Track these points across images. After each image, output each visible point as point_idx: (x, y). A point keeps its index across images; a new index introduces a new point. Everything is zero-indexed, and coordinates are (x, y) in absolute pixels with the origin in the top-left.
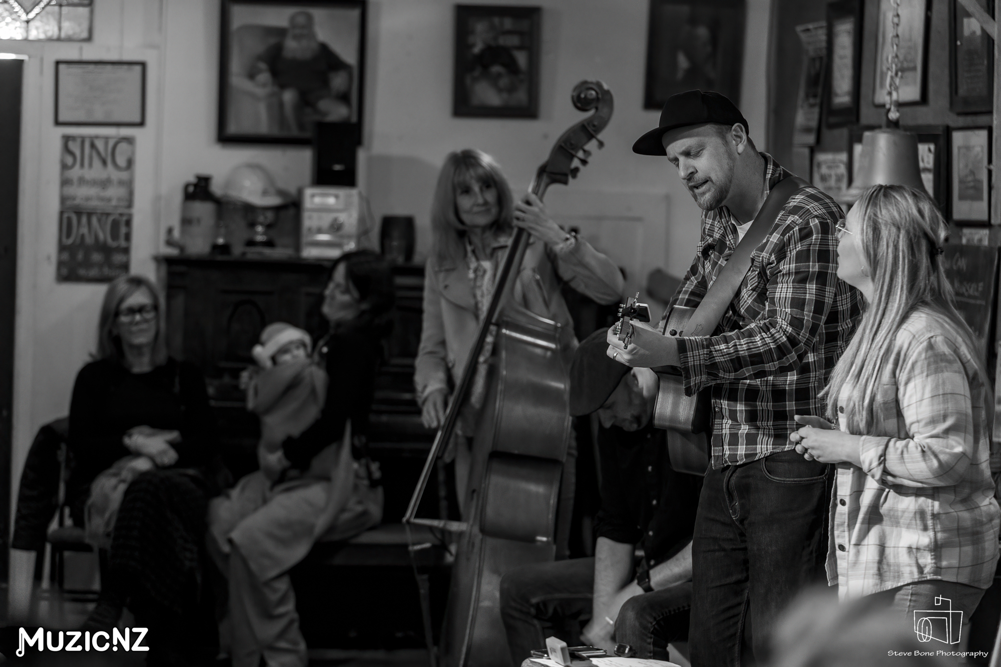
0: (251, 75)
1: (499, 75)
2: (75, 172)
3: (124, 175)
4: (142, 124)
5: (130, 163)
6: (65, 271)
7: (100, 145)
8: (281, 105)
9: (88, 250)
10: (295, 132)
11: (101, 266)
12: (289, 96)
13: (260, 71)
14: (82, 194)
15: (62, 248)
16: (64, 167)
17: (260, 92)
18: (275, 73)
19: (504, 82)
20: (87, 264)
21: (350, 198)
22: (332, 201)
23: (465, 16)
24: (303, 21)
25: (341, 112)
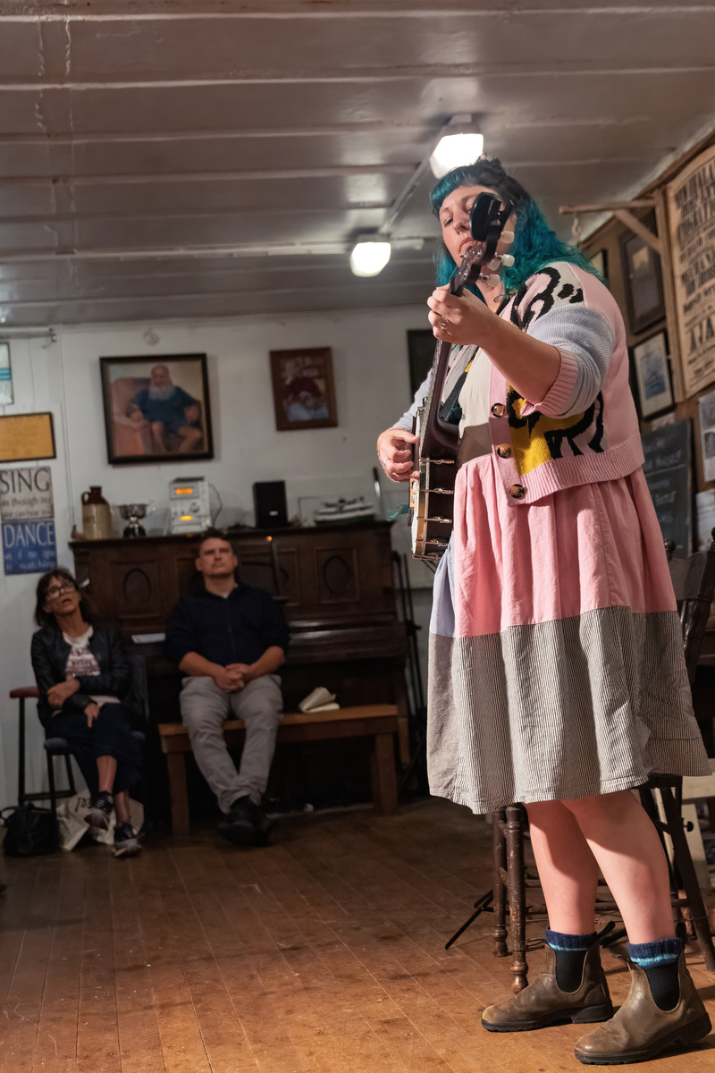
0: (128, 414)
1: (306, 398)
2: (9, 496)
3: (45, 495)
4: (54, 457)
5: (49, 486)
7: (25, 475)
8: (152, 434)
9: (25, 551)
11: (36, 561)
12: (156, 427)
13: (133, 411)
14: (16, 511)
15: (6, 551)
18: (144, 411)
19: (311, 402)
20: (26, 560)
21: (203, 487)
22: (190, 491)
23: (278, 359)
24: (160, 372)
25: (196, 434)
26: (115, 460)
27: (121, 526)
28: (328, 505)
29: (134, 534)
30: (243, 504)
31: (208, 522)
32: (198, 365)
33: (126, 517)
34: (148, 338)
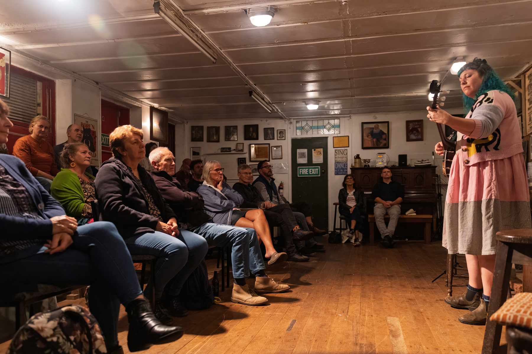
0: (368, 137)
1: (415, 133)
2: (337, 156)
3: (346, 156)
4: (349, 147)
5: (347, 154)
6: (336, 173)
7: (341, 151)
8: (373, 141)
9: (340, 169)
10: (376, 146)
11: (342, 172)
12: (375, 140)
13: (369, 136)
14: (339, 160)
15: (335, 169)
16: (335, 155)
17: (370, 139)
18: (372, 136)
19: (416, 134)
20: (340, 172)
21: (385, 155)
22: (382, 156)
23: (408, 123)
24: (377, 126)
25: (385, 142)
26: (364, 148)
27: (364, 164)
28: (418, 161)
29: (367, 167)
30: (395, 160)
31: (386, 164)
32: (387, 124)
33: (365, 162)
34: (374, 117)
